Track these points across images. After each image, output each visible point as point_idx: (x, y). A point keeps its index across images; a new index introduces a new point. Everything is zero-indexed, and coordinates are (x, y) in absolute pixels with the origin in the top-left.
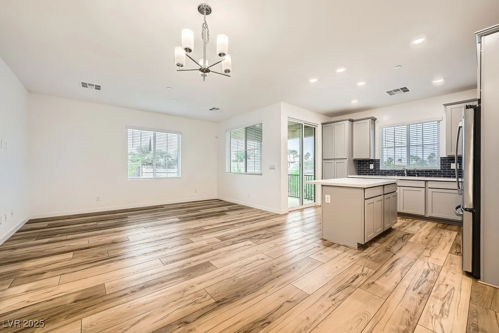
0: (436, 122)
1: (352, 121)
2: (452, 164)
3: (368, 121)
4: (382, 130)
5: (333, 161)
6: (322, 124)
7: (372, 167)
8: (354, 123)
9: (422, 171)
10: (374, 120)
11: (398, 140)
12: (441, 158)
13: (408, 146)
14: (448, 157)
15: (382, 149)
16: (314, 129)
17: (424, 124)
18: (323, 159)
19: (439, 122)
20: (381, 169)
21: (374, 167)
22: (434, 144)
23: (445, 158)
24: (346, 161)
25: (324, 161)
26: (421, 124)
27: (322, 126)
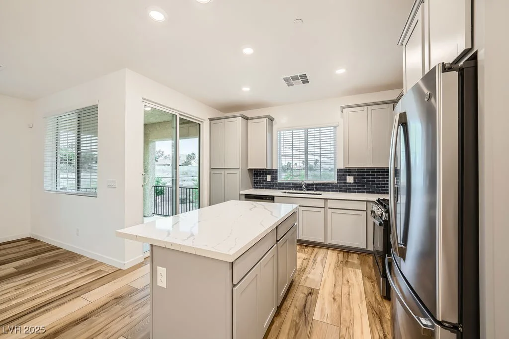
0: (333, 128)
1: (247, 119)
2: (347, 177)
3: (264, 120)
4: (280, 133)
5: (222, 171)
6: (211, 120)
7: (269, 178)
8: (249, 122)
9: (320, 185)
10: (271, 120)
11: (296, 145)
12: (338, 169)
13: (306, 154)
14: (344, 169)
15: (280, 157)
16: (198, 125)
17: (321, 129)
18: (211, 169)
19: (335, 127)
20: (278, 181)
21: (271, 179)
22: (331, 153)
23: (342, 169)
24: (238, 172)
25: (213, 171)
26: (319, 129)
27: (210, 122)
